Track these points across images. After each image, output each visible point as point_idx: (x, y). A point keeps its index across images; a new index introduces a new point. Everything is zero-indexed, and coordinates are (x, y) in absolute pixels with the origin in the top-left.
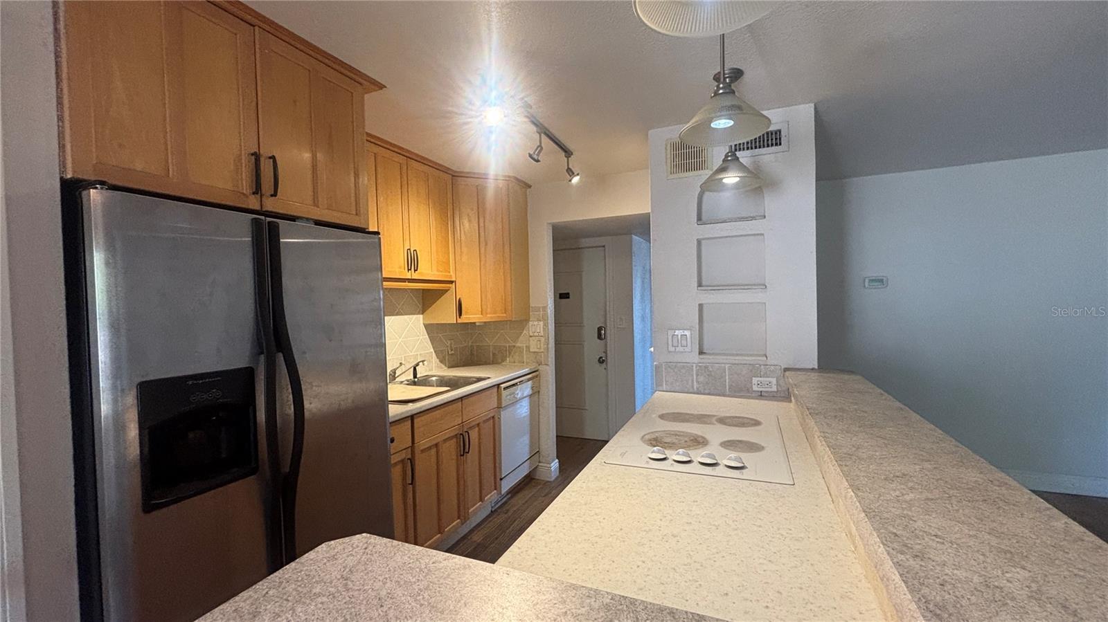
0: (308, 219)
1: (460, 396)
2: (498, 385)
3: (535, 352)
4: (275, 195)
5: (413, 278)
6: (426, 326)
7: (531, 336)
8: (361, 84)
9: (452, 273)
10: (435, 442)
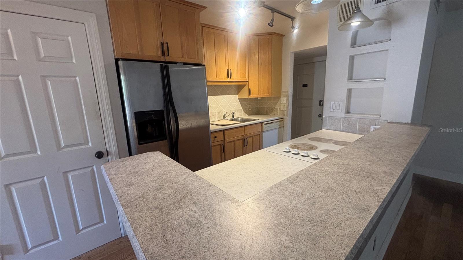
0: (181, 62)
1: (244, 125)
2: (262, 123)
3: (282, 111)
4: (168, 55)
5: (230, 81)
6: (239, 99)
7: (281, 104)
8: (198, 9)
9: (247, 78)
10: (233, 140)
